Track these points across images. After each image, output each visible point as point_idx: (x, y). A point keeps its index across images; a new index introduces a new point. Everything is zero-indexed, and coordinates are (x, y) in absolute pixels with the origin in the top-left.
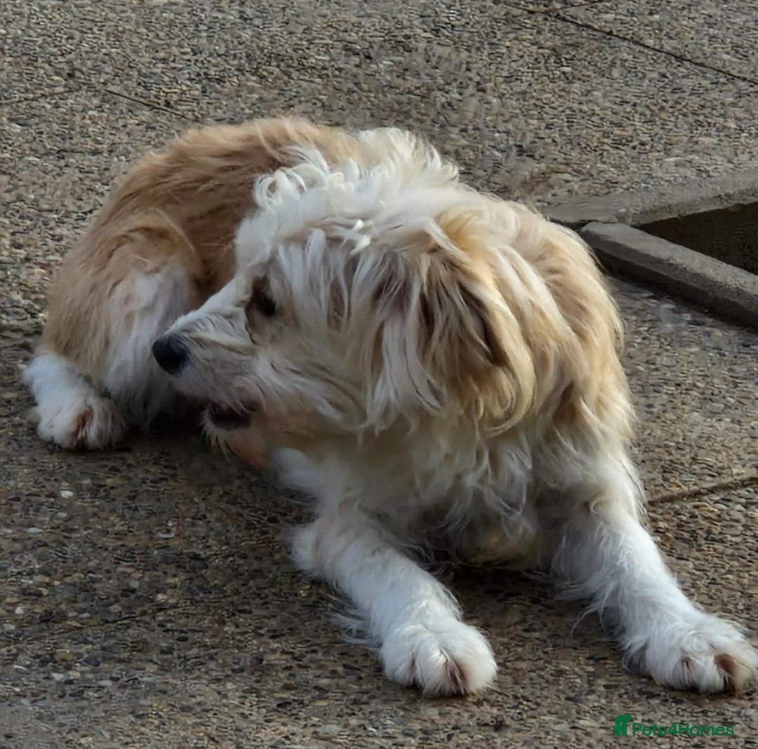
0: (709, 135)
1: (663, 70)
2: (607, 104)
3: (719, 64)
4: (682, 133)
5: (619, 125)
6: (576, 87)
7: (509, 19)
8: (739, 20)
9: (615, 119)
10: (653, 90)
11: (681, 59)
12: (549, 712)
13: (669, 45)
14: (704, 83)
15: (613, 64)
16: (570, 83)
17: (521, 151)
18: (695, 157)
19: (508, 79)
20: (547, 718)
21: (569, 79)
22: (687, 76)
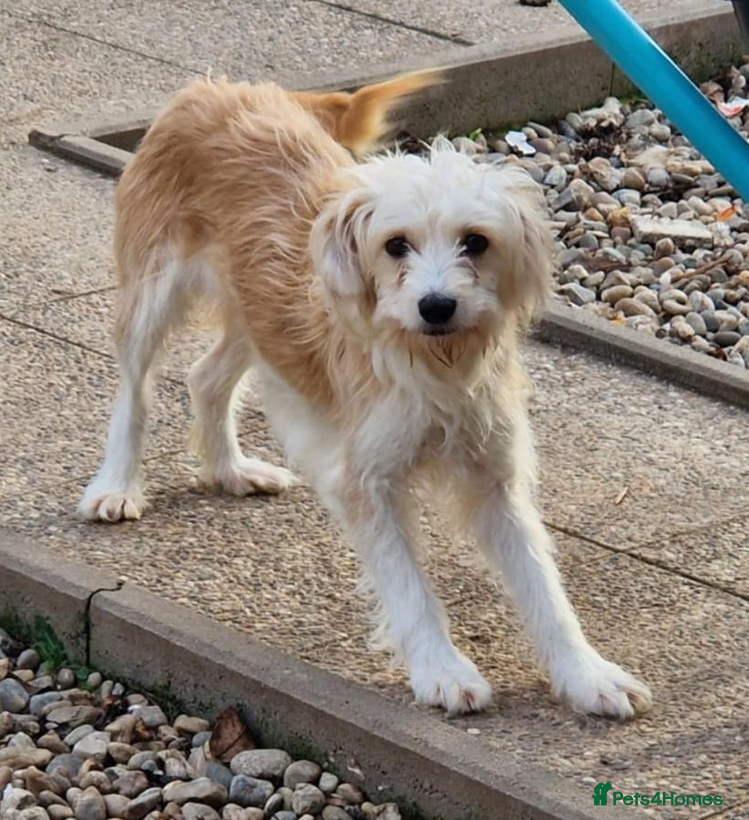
0: (132, 88)
1: (106, 53)
2: (75, 72)
3: (137, 50)
4: (119, 87)
5: (81, 83)
6: (57, 62)
7: (17, 25)
8: (149, 26)
9: (79, 80)
10: (100, 64)
11: (116, 47)
12: (45, 407)
13: (109, 40)
14: (129, 60)
15: (77, 50)
16: (52, 59)
17: (25, 97)
18: (124, 101)
19: (18, 58)
20: (43, 410)
22: (119, 57)
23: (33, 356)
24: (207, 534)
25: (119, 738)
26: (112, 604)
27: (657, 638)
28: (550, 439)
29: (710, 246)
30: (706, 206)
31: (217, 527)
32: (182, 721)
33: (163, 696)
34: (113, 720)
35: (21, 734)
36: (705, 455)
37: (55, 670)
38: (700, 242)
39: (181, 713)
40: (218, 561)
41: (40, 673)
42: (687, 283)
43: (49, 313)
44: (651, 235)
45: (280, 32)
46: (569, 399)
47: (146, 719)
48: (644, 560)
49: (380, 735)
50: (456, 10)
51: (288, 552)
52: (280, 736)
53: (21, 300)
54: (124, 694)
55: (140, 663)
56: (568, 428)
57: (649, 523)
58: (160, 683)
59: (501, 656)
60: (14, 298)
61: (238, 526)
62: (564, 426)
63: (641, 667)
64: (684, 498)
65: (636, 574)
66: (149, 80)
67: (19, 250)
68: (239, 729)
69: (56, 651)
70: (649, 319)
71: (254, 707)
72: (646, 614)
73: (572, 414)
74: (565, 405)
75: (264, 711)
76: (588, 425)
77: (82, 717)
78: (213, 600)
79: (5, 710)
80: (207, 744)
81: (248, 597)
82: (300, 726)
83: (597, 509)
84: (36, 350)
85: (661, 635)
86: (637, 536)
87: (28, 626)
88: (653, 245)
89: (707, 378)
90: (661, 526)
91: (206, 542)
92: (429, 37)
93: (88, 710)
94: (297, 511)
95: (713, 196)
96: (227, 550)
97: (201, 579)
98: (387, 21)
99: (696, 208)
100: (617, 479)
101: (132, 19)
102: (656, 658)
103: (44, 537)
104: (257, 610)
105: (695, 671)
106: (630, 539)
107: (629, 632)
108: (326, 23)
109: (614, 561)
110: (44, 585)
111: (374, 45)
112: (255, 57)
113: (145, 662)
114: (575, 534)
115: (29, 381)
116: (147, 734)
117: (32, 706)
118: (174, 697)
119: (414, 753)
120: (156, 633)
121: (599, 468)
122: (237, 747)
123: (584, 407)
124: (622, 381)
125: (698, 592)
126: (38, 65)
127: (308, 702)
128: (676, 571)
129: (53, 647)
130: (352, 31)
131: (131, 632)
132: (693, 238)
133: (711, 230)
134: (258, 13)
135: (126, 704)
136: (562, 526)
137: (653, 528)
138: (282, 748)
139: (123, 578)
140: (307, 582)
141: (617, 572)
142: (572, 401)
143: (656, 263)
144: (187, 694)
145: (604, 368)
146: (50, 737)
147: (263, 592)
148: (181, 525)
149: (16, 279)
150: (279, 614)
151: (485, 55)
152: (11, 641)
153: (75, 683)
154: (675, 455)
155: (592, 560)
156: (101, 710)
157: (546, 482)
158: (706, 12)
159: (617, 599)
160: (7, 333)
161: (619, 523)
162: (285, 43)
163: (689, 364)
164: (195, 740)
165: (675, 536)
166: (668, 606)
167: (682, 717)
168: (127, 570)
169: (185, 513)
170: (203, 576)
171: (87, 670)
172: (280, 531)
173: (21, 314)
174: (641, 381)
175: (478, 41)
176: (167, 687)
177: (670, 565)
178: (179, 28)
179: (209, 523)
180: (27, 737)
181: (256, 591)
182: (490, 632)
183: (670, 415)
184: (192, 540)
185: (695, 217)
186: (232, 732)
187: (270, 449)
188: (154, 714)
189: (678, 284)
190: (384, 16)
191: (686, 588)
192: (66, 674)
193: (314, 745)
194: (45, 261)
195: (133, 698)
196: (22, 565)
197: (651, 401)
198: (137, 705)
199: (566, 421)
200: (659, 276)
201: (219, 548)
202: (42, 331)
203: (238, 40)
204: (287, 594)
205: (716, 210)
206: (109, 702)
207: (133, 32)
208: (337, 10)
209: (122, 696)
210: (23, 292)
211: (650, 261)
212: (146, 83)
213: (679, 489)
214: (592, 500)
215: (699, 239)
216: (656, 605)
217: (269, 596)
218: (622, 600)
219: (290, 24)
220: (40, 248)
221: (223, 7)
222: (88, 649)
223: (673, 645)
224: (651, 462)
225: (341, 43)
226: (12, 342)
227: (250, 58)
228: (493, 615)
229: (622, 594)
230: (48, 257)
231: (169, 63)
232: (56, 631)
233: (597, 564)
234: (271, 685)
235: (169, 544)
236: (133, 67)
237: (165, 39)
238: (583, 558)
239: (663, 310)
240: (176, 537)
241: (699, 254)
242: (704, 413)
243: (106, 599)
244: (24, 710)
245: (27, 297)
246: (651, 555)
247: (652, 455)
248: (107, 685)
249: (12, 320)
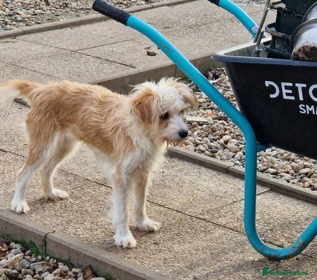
0: (41, 83)
1: (32, 73)
3: (41, 72)
7: (6, 65)
8: (43, 64)
10: (31, 76)
11: (35, 71)
13: (32, 69)
15: (24, 73)
16: (17, 76)
19: (7, 75)
21: (17, 75)
22: (36, 74)
23: (21, 164)
24: (76, 215)
25: (57, 275)
26: (52, 237)
27: (206, 241)
28: (169, 184)
29: (207, 124)
30: (205, 112)
31: (79, 213)
32: (74, 270)
33: (68, 263)
34: (54, 270)
35: (28, 275)
36: (214, 187)
37: (37, 256)
38: (204, 123)
39: (73, 267)
40: (80, 223)
41: (32, 257)
42: (201, 135)
43: (24, 151)
44: (190, 121)
45: (81, 65)
46: (174, 172)
47: (64, 269)
48: (200, 219)
49: (131, 273)
50: (130, 57)
51: (99, 220)
52: (102, 273)
53: (16, 147)
54: (57, 262)
55: (61, 253)
56: (174, 180)
57: (200, 208)
58: (67, 259)
59: (162, 248)
60: (13, 147)
61: (85, 213)
62: (173, 180)
63: (202, 250)
64: (209, 200)
65: (198, 223)
66: (45, 81)
67: (14, 133)
68: (91, 272)
69: (37, 251)
70: (192, 146)
71: (95, 265)
72: (202, 235)
73: (175, 176)
74: (173, 173)
75: (97, 267)
76: (180, 179)
77: (46, 269)
78: (80, 235)
79: (23, 268)
80: (82, 276)
81: (90, 233)
82: (108, 270)
83: (185, 204)
84: (22, 162)
85: (207, 240)
86: (197, 212)
87: (28, 243)
88: (191, 124)
89: (212, 164)
90: (204, 208)
91: (76, 218)
92: (123, 66)
93: (47, 267)
94: (101, 208)
95: (206, 109)
96: (82, 220)
97: (76, 229)
98: (111, 61)
99: (202, 113)
100: (190, 195)
101: (38, 63)
102: (206, 247)
103: (31, 218)
104: (93, 237)
105: (218, 251)
106: (195, 213)
107: (198, 240)
108: (94, 62)
109: (191, 219)
110: (32, 232)
111: (107, 68)
112: (74, 73)
113: (63, 253)
114: (180, 212)
116: (64, 274)
117: (31, 266)
118: (71, 263)
119: (141, 277)
120: (65, 245)
121: (184, 192)
122: (90, 277)
123: (178, 174)
124: (188, 166)
125: (216, 227)
127: (110, 264)
128: (209, 221)
129: (35, 249)
130: (101, 64)
131: (58, 245)
132: (202, 122)
133: (207, 119)
134: (74, 60)
135: (58, 265)
136: (176, 209)
137: (201, 209)
138: (103, 277)
139: (54, 229)
140: (106, 228)
141: (193, 222)
142: (175, 172)
143: (192, 129)
144: (75, 262)
145: (183, 162)
146: (37, 276)
147: (94, 232)
148: (69, 213)
149: (14, 141)
150: (99, 238)
151: (140, 71)
152: (23, 248)
153: (42, 260)
154: (205, 187)
155: (185, 219)
156: (51, 267)
157: (170, 197)
158: (201, 56)
159: (193, 230)
160: (13, 157)
161: (192, 208)
162: (82, 69)
163: (207, 160)
164: (78, 275)
165: (208, 211)
166: (208, 232)
167: (215, 264)
168: (55, 226)
169: (69, 209)
170: (77, 228)
171: (46, 256)
172: (96, 214)
173: (16, 152)
174: (193, 166)
175: (137, 67)
176: (69, 260)
177: (207, 220)
178: (52, 65)
179: (76, 212)
180: (30, 276)
181: (92, 232)
182: (159, 242)
183: (203, 175)
184: (72, 217)
185: (202, 115)
186: (89, 273)
187: (91, 190)
188: (66, 268)
189: (199, 135)
190: (110, 60)
191: (213, 226)
192: (40, 257)
193: (112, 276)
194: (21, 136)
195: (59, 263)
196: (26, 226)
197: (197, 172)
198: (61, 266)
199: (174, 178)
200: (193, 133)
201: (80, 219)
202: (23, 157)
203: (69, 68)
204: (101, 232)
205: (208, 113)
206: (53, 265)
207: (39, 67)
208: (96, 58)
209: (56, 263)
210: (16, 145)
211: (190, 129)
212: (44, 82)
213: (207, 197)
214: (183, 201)
215: (204, 122)
216: (205, 232)
217: (96, 233)
218: (195, 231)
219: (83, 63)
220: (20, 132)
221: (64, 59)
222: (46, 250)
223: (210, 243)
224: (199, 190)
225: (98, 68)
226: (15, 160)
227: (73, 73)
228: (159, 236)
229: (195, 229)
230: (22, 134)
231: (50, 76)
232: (36, 245)
233: (187, 220)
234: (99, 259)
235: (66, 218)
236: (40, 77)
237: (48, 69)
238: (183, 219)
239: (196, 143)
240: (67, 217)
241: (204, 126)
242: (212, 175)
243: (51, 236)
244: (29, 268)
245: (18, 146)
246: (202, 217)
247: (199, 187)
248: (52, 260)
249: (14, 153)
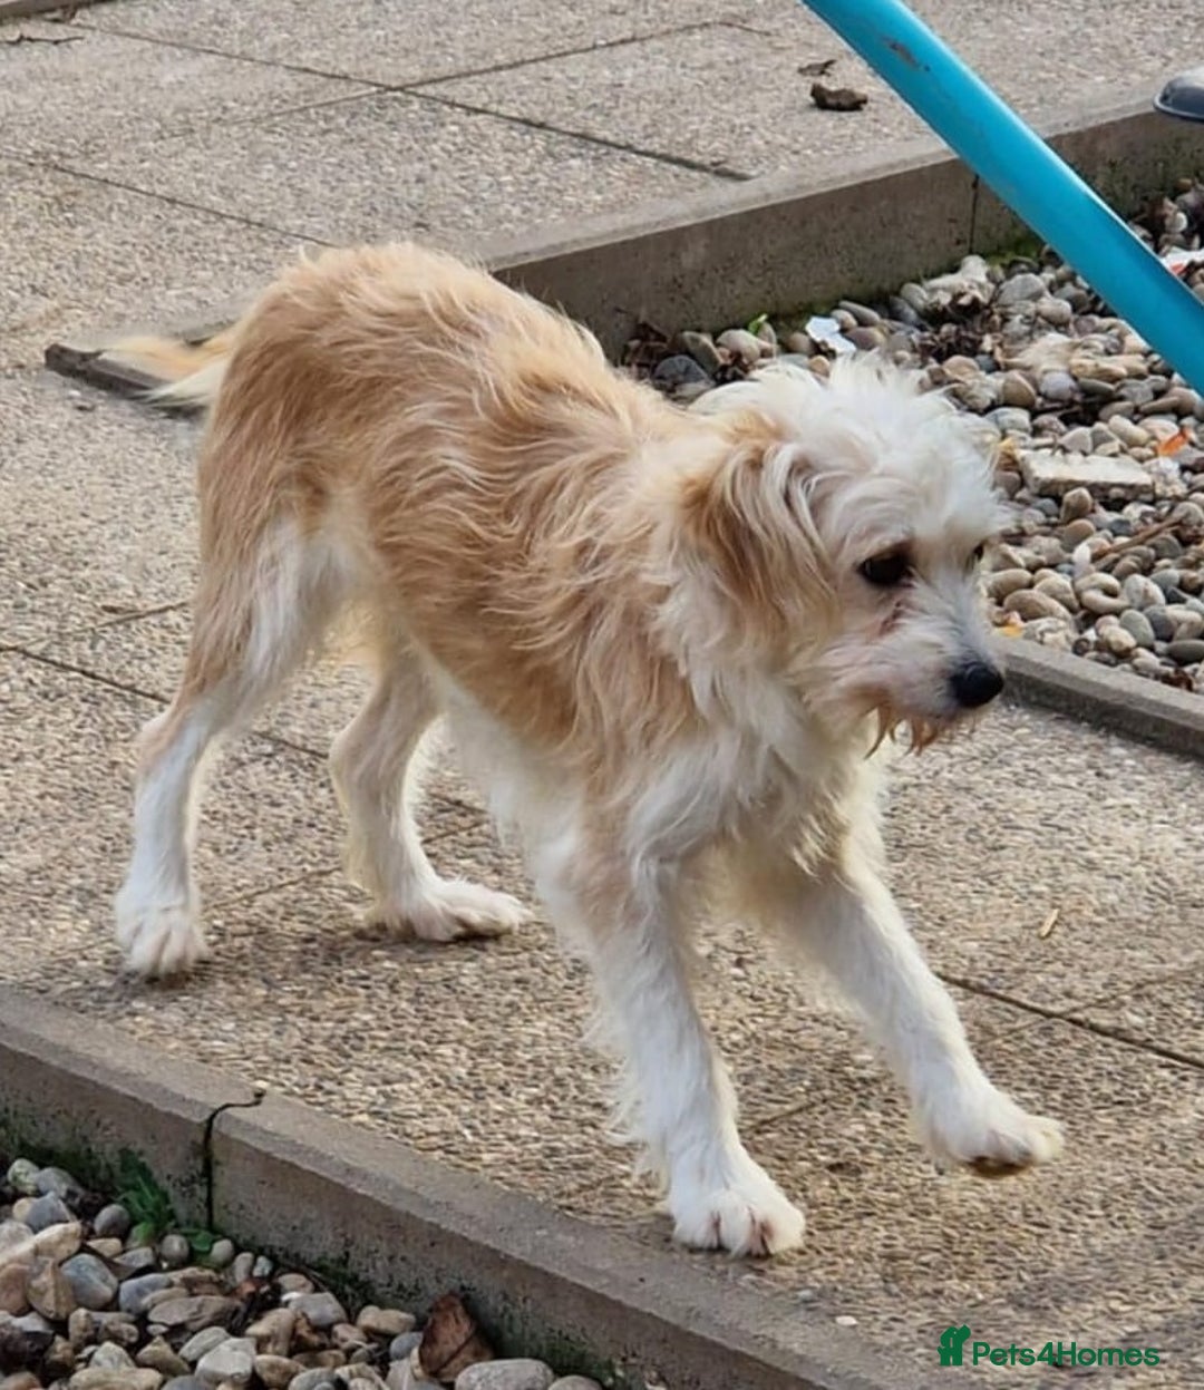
0: (204, 269)
1: (157, 212)
2: (110, 245)
3: (207, 205)
4: (182, 268)
5: (122, 264)
6: (80, 230)
7: (11, 172)
8: (222, 164)
9: (117, 258)
10: (149, 231)
11: (172, 201)
12: (109, 802)
13: (160, 190)
14: (197, 222)
15: (111, 209)
16: (73, 227)
17: (34, 289)
18: (193, 290)
19: (17, 226)
20: (105, 807)
21: (72, 224)
22: (179, 217)
23: (81, 718)
24: (390, 1007)
25: (270, 1347)
26: (251, 1128)
27: (1126, 1157)
28: (927, 832)
29: (1149, 497)
30: (1138, 432)
31: (405, 995)
32: (371, 1316)
33: (336, 1276)
34: (258, 1318)
35: (108, 1345)
36: (1177, 851)
37: (156, 1238)
38: (1134, 493)
39: (368, 1303)
40: (411, 1051)
41: (132, 1243)
42: (1116, 561)
43: (101, 645)
44: (1053, 482)
45: (434, 168)
46: (951, 765)
47: (312, 1314)
48: (1094, 1029)
49: (697, 1331)
50: (714, 122)
51: (524, 1033)
52: (533, 1336)
53: (53, 624)
54: (272, 1274)
55: (297, 1223)
56: (955, 813)
57: (1097, 967)
58: (332, 1255)
59: (879, 1194)
60: (41, 622)
61: (439, 992)
62: (947, 809)
63: (1104, 1206)
64: (1148, 923)
65: (1084, 1052)
66: (229, 254)
67: (45, 543)
68: (466, 1326)
69: (158, 1207)
70: (1062, 623)
71: (489, 1287)
72: (1105, 1119)
73: (958, 789)
74: (945, 774)
75: (506, 1297)
76: (986, 807)
77: (207, 1315)
78: (410, 1117)
79: (80, 1305)
80: (415, 1352)
81: (466, 1109)
82: (567, 1320)
83: (1012, 947)
84: (84, 707)
85: (1131, 1152)
86: (1080, 989)
87: (108, 1166)
88: (1058, 500)
89: (1170, 723)
90: (1117, 971)
91: (390, 1021)
92: (675, 168)
93: (216, 1302)
94: (533, 965)
95: (1147, 414)
96: (425, 1032)
97: (387, 1082)
98: (605, 142)
99: (1122, 436)
100: (1040, 896)
101: (193, 155)
102: (1127, 1190)
103: (127, 1019)
104: (482, 1131)
105: (1191, 1209)
106: (1068, 995)
107: (1079, 1149)
108: (507, 150)
109: (1046, 1031)
110: (134, 1099)
111: (586, 183)
112: (397, 211)
113: (306, 1222)
114: (981, 990)
115: (77, 758)
116: (315, 1339)
117: (123, 1297)
118: (356, 1277)
119: (751, 1359)
120: (323, 1173)
121: (1009, 877)
122: (463, 1356)
123: (977, 777)
124: (1035, 733)
125: (1184, 1079)
126: (49, 236)
127: (579, 1281)
128: (1146, 1045)
129: (151, 1199)
130: (550, 162)
131: (280, 1172)
132: (1121, 486)
133: (1150, 472)
134: (395, 138)
135: (278, 1290)
136: (960, 977)
137: (1103, 975)
138: (536, 1357)
139: (262, 1084)
140: (559, 1082)
141: (1052, 1050)
142: (957, 768)
143: (1064, 528)
144: (378, 1273)
145: (1004, 711)
146: (157, 1349)
147: (490, 1101)
148: (348, 994)
149: (42, 590)
150: (518, 1137)
151: (768, 196)
152: (80, 1191)
153: (191, 1258)
154: (1129, 852)
155: (1011, 1031)
156: (238, 1303)
157: (926, 904)
159: (1056, 1095)
160: (37, 681)
161: (1050, 968)
162: (443, 185)
163: (1142, 700)
164: (395, 1346)
165: (1139, 986)
166: (1139, 1102)
167: (1175, 1285)
168: (266, 1069)
169: (352, 973)
170: (391, 1077)
171: (211, 1237)
172: (508, 998)
173: (56, 649)
174: (1064, 731)
175: (753, 173)
176: (344, 1261)
177: (1137, 1036)
178: (271, 166)
179: (393, 989)
180: (119, 1350)
181: (478, 1098)
182: (860, 1158)
183: (1115, 786)
184: (367, 1017)
185: (1123, 451)
186: (454, 1332)
187: (479, 862)
188: (325, 1306)
189: (1103, 563)
190: (601, 134)
191: (1165, 1073)
192: (175, 1244)
193: (590, 1350)
194: (87, 559)
195: (288, 1280)
196: (95, 1067)
197: (1083, 764)
198: (296, 1292)
199: (951, 802)
200: (1071, 551)
201: (411, 1030)
202: (93, 676)
203: (367, 183)
204: (529, 1102)
205: (1154, 438)
206: (249, 1288)
207: (199, 175)
208: (523, 127)
209: (270, 1278)
210: (55, 611)
211: (1054, 525)
212: (225, 258)
213: (1141, 909)
214: (1004, 931)
215: (1132, 487)
216: (1120, 1103)
217: (499, 1108)
218: (1064, 1096)
219: (449, 153)
220: (77, 538)
221: (339, 130)
222: (209, 1203)
223: (1151, 1168)
224: (1091, 866)
225: (534, 182)
226: (46, 696)
227: (389, 213)
228: (862, 1128)
229: (1064, 1087)
230: (92, 552)
231: (260, 225)
232: (156, 1173)
233: (1021, 1038)
234: (516, 1255)
235: (330, 1024)
236: (202, 235)
237: (249, 186)
238: (997, 1029)
239: (1082, 606)
240: (341, 1014)
241: (1133, 511)
242: (1170, 782)
243: (238, 1121)
244: (112, 1305)
245: (63, 620)
246: (1104, 1019)
247: (1092, 854)
248: (243, 1260)
249: (42, 658)
